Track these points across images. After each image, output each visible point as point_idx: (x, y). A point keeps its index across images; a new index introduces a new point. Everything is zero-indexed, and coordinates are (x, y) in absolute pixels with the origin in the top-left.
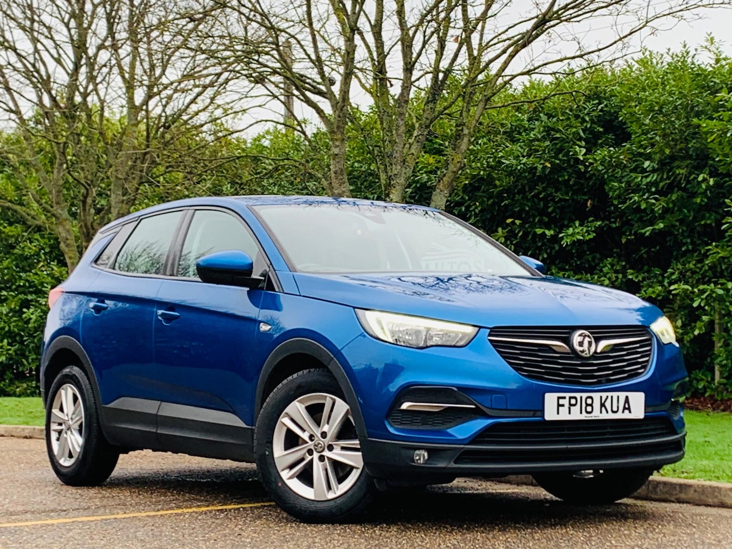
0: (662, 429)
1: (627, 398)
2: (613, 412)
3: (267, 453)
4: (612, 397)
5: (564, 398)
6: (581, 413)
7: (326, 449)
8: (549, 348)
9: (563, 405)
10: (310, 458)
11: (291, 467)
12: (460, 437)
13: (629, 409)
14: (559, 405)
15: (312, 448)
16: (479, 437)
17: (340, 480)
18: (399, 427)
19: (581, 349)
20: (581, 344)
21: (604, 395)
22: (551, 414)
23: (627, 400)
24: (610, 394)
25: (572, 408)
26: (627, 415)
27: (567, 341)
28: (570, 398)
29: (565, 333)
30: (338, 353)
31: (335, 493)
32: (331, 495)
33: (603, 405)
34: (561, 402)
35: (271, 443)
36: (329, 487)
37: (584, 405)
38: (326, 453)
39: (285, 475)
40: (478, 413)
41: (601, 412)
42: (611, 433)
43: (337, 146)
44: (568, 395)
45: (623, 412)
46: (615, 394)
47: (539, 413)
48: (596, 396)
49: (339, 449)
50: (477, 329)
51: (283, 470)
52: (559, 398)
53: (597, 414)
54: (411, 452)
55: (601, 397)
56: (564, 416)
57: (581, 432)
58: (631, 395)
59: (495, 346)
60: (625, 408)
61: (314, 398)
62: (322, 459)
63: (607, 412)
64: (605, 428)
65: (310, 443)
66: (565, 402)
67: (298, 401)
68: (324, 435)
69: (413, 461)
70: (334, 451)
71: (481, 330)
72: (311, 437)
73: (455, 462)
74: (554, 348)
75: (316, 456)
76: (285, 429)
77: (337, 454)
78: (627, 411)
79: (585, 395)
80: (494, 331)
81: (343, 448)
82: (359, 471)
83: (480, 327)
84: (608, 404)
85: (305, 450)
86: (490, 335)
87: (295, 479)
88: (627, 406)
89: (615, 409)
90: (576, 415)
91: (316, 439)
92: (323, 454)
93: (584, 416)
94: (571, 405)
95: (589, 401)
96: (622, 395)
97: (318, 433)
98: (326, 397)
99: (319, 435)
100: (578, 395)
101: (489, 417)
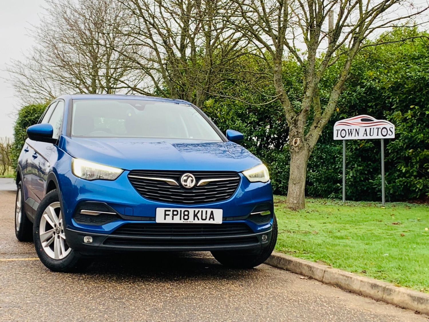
0: (244, 230)
1: (212, 212)
2: (202, 219)
3: (37, 232)
4: (202, 211)
5: (170, 211)
6: (181, 219)
7: (61, 233)
8: (165, 183)
9: (169, 215)
10: (54, 236)
11: (47, 241)
12: (106, 230)
14: (166, 215)
15: (55, 231)
16: (116, 231)
17: (66, 249)
18: (78, 223)
19: (185, 184)
20: (186, 181)
21: (197, 210)
22: (160, 219)
23: (212, 213)
24: (201, 210)
25: (174, 217)
26: (212, 222)
27: (178, 179)
28: (173, 211)
29: (177, 175)
31: (63, 256)
32: (61, 257)
33: (195, 215)
34: (167, 213)
35: (39, 227)
36: (61, 253)
37: (183, 215)
39: (44, 244)
40: (117, 218)
41: (194, 219)
42: (204, 231)
44: (172, 209)
45: (209, 220)
46: (204, 210)
47: (153, 219)
48: (191, 211)
50: (123, 170)
51: (43, 242)
52: (166, 211)
53: (191, 220)
54: (83, 237)
55: (195, 211)
56: (169, 220)
57: (183, 230)
58: (214, 210)
59: (130, 181)
60: (210, 218)
61: (57, 204)
62: (59, 237)
63: (199, 219)
64: (200, 228)
65: (54, 228)
66: (171, 213)
67: (51, 205)
68: (60, 225)
69: (84, 242)
70: (64, 234)
71: (125, 171)
72: (55, 225)
73: (104, 244)
74: (168, 182)
75: (56, 235)
76: (45, 221)
78: (212, 220)
79: (183, 210)
80: (132, 172)
83: (125, 170)
84: (199, 215)
85: (52, 232)
86: (129, 174)
87: (48, 247)
88: (212, 217)
89: (204, 217)
90: (177, 220)
91: (57, 226)
92: (59, 235)
93: (182, 221)
94: (173, 215)
95: (186, 213)
96: (209, 211)
97: (58, 223)
100: (179, 210)
101: (124, 220)
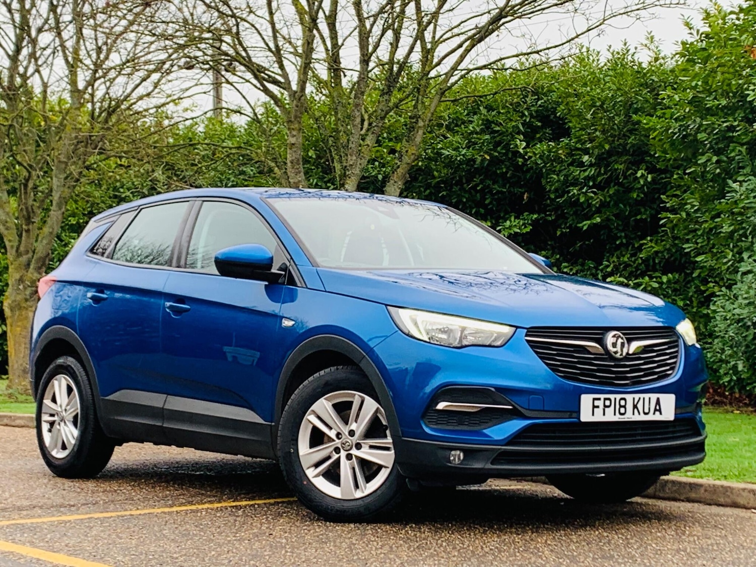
0: (687, 430)
1: (658, 400)
2: (645, 414)
3: (292, 451)
4: (644, 399)
5: (599, 399)
6: (615, 414)
7: (354, 448)
8: (583, 349)
9: (598, 407)
10: (336, 456)
11: (317, 465)
12: (496, 438)
13: (660, 411)
14: (594, 407)
15: (339, 446)
16: (515, 439)
17: (368, 479)
18: (435, 427)
19: (615, 350)
20: (614, 345)
21: (637, 396)
22: (586, 416)
23: (658, 402)
24: (642, 396)
25: (607, 409)
26: (657, 417)
27: (600, 342)
28: (605, 399)
29: (598, 333)
30: (370, 351)
31: (363, 492)
32: (358, 494)
33: (635, 407)
34: (597, 403)
35: (297, 440)
36: (357, 486)
37: (618, 406)
38: (354, 452)
39: (311, 473)
40: (515, 414)
41: (633, 414)
42: (641, 435)
43: (294, 136)
44: (602, 396)
45: (654, 414)
46: (647, 396)
47: (574, 415)
48: (629, 397)
49: (367, 447)
50: (514, 329)
51: (308, 468)
52: (594, 399)
53: (630, 416)
54: (447, 453)
55: (634, 399)
56: (599, 417)
57: (614, 433)
58: (662, 397)
59: (532, 347)
60: (656, 410)
61: (341, 396)
62: (349, 457)
63: (639, 414)
64: (636, 429)
65: (337, 441)
66: (600, 403)
67: (325, 399)
68: (352, 433)
69: (450, 461)
70: (362, 450)
71: (518, 330)
72: (338, 435)
73: (492, 463)
74: (588, 348)
75: (343, 454)
76: (311, 426)
77: (365, 453)
78: (657, 413)
79: (618, 396)
80: (531, 331)
81: (371, 447)
82: (388, 471)
83: (517, 327)
84: (640, 406)
85: (332, 449)
86: (526, 335)
87: (321, 477)
88: (658, 408)
89: (646, 411)
90: (611, 416)
91: (344, 437)
92: (351, 452)
93: (617, 418)
94: (605, 406)
95: (623, 403)
96: (654, 397)
97: (345, 430)
98: (355, 395)
99: (347, 433)
100: (612, 396)
101: (526, 418)
